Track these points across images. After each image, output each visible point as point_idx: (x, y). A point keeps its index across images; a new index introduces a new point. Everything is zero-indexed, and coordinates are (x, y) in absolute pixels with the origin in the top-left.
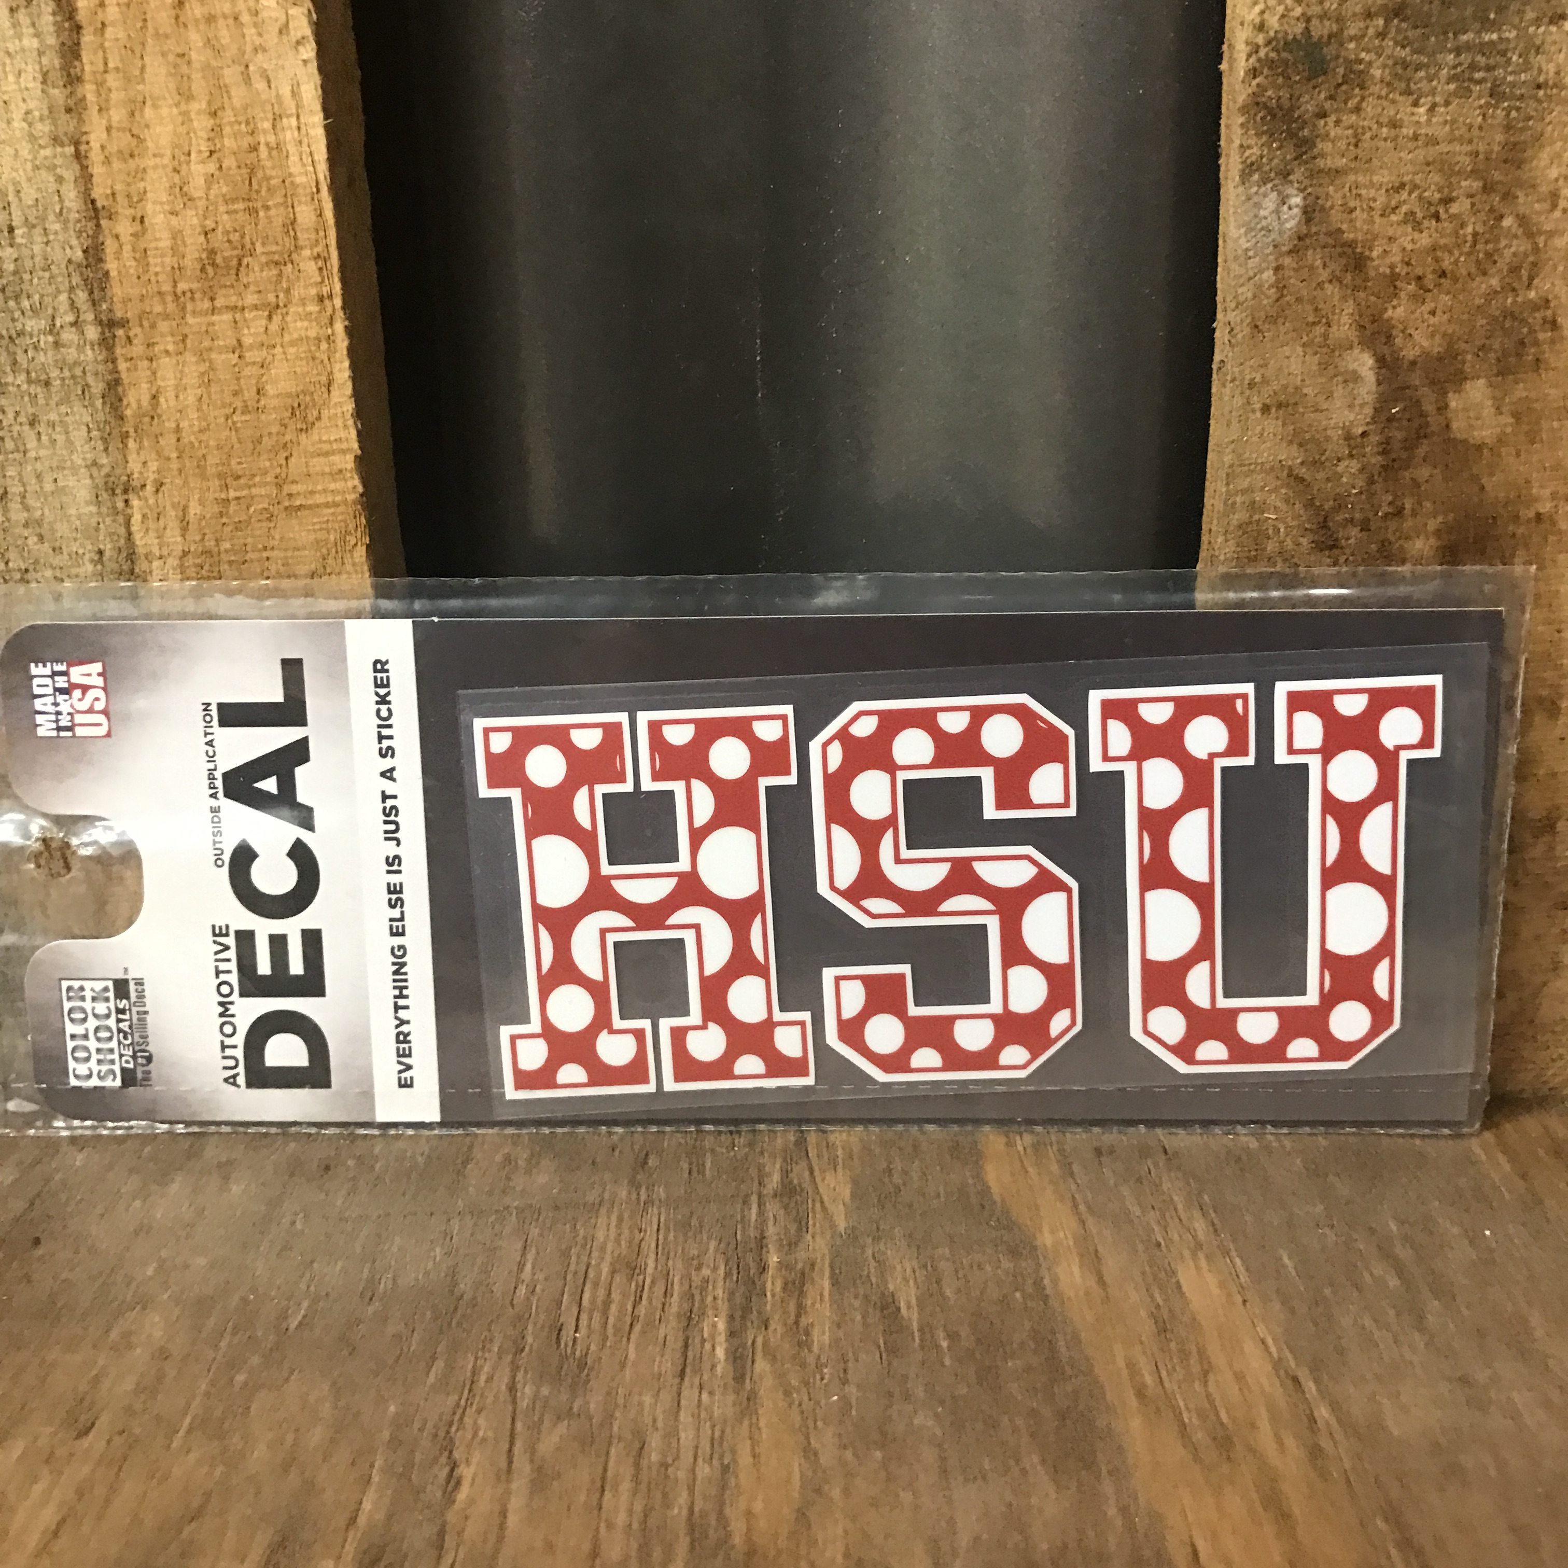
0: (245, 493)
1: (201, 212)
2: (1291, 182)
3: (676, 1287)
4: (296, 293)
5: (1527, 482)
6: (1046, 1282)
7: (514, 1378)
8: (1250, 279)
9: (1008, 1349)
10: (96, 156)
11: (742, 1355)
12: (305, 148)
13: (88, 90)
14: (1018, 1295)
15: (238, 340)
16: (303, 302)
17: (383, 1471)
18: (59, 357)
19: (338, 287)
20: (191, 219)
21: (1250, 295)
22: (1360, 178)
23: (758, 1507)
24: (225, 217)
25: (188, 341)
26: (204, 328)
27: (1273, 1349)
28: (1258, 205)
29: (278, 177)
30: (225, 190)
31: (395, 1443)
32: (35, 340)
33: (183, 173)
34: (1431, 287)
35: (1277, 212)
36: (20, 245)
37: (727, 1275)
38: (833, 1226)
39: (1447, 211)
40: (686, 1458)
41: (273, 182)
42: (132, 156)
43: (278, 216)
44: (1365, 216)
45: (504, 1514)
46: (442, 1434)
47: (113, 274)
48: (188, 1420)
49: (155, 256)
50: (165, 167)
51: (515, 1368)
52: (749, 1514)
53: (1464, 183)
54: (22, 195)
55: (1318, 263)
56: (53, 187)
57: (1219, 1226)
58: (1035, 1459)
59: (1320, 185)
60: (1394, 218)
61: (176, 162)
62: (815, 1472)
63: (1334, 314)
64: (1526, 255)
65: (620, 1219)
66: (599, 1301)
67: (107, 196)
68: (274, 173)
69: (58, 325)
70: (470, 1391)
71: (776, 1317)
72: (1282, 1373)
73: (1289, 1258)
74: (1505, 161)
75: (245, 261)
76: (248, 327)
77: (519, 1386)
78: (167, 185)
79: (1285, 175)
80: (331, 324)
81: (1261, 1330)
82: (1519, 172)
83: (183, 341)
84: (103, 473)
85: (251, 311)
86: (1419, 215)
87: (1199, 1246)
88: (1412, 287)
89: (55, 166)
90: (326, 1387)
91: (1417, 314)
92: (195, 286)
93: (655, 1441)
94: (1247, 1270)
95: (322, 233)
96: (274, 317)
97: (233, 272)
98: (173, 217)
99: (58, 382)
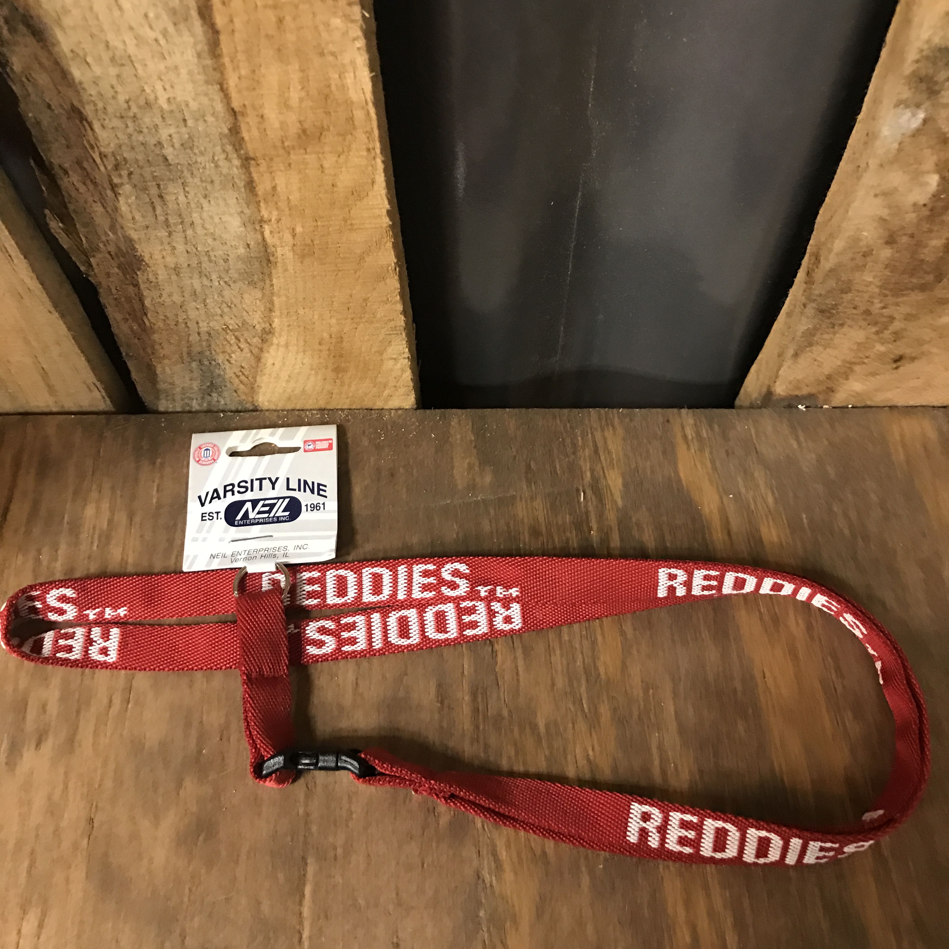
0: (326, 223)
1: (297, 113)
4: (354, 146)
10: (232, 90)
12: (359, 87)
13: (226, 60)
15: (321, 165)
16: (358, 151)
18: (218, 172)
20: (292, 118)
23: (608, 660)
24: (312, 115)
25: (292, 166)
26: (301, 161)
28: (900, 118)
29: (342, 99)
30: (310, 104)
32: (203, 165)
33: (285, 96)
35: (909, 120)
36: (190, 127)
38: (616, 505)
41: (339, 101)
42: (254, 89)
43: (343, 115)
45: (517, 668)
47: (247, 138)
49: (271, 131)
50: (274, 94)
52: (605, 664)
54: (190, 106)
55: (924, 140)
56: (208, 103)
57: (779, 500)
58: (706, 633)
59: (937, 110)
61: (281, 92)
62: (626, 642)
63: (924, 160)
65: (526, 503)
67: (241, 106)
68: (340, 97)
69: (216, 159)
73: (807, 520)
75: (324, 133)
76: (327, 160)
78: (276, 101)
79: (919, 105)
80: (374, 159)
83: (289, 165)
84: (247, 216)
85: (328, 154)
87: (770, 512)
89: (208, 94)
92: (295, 144)
94: (789, 526)
96: (341, 156)
97: (317, 138)
98: (281, 115)
99: (218, 181)
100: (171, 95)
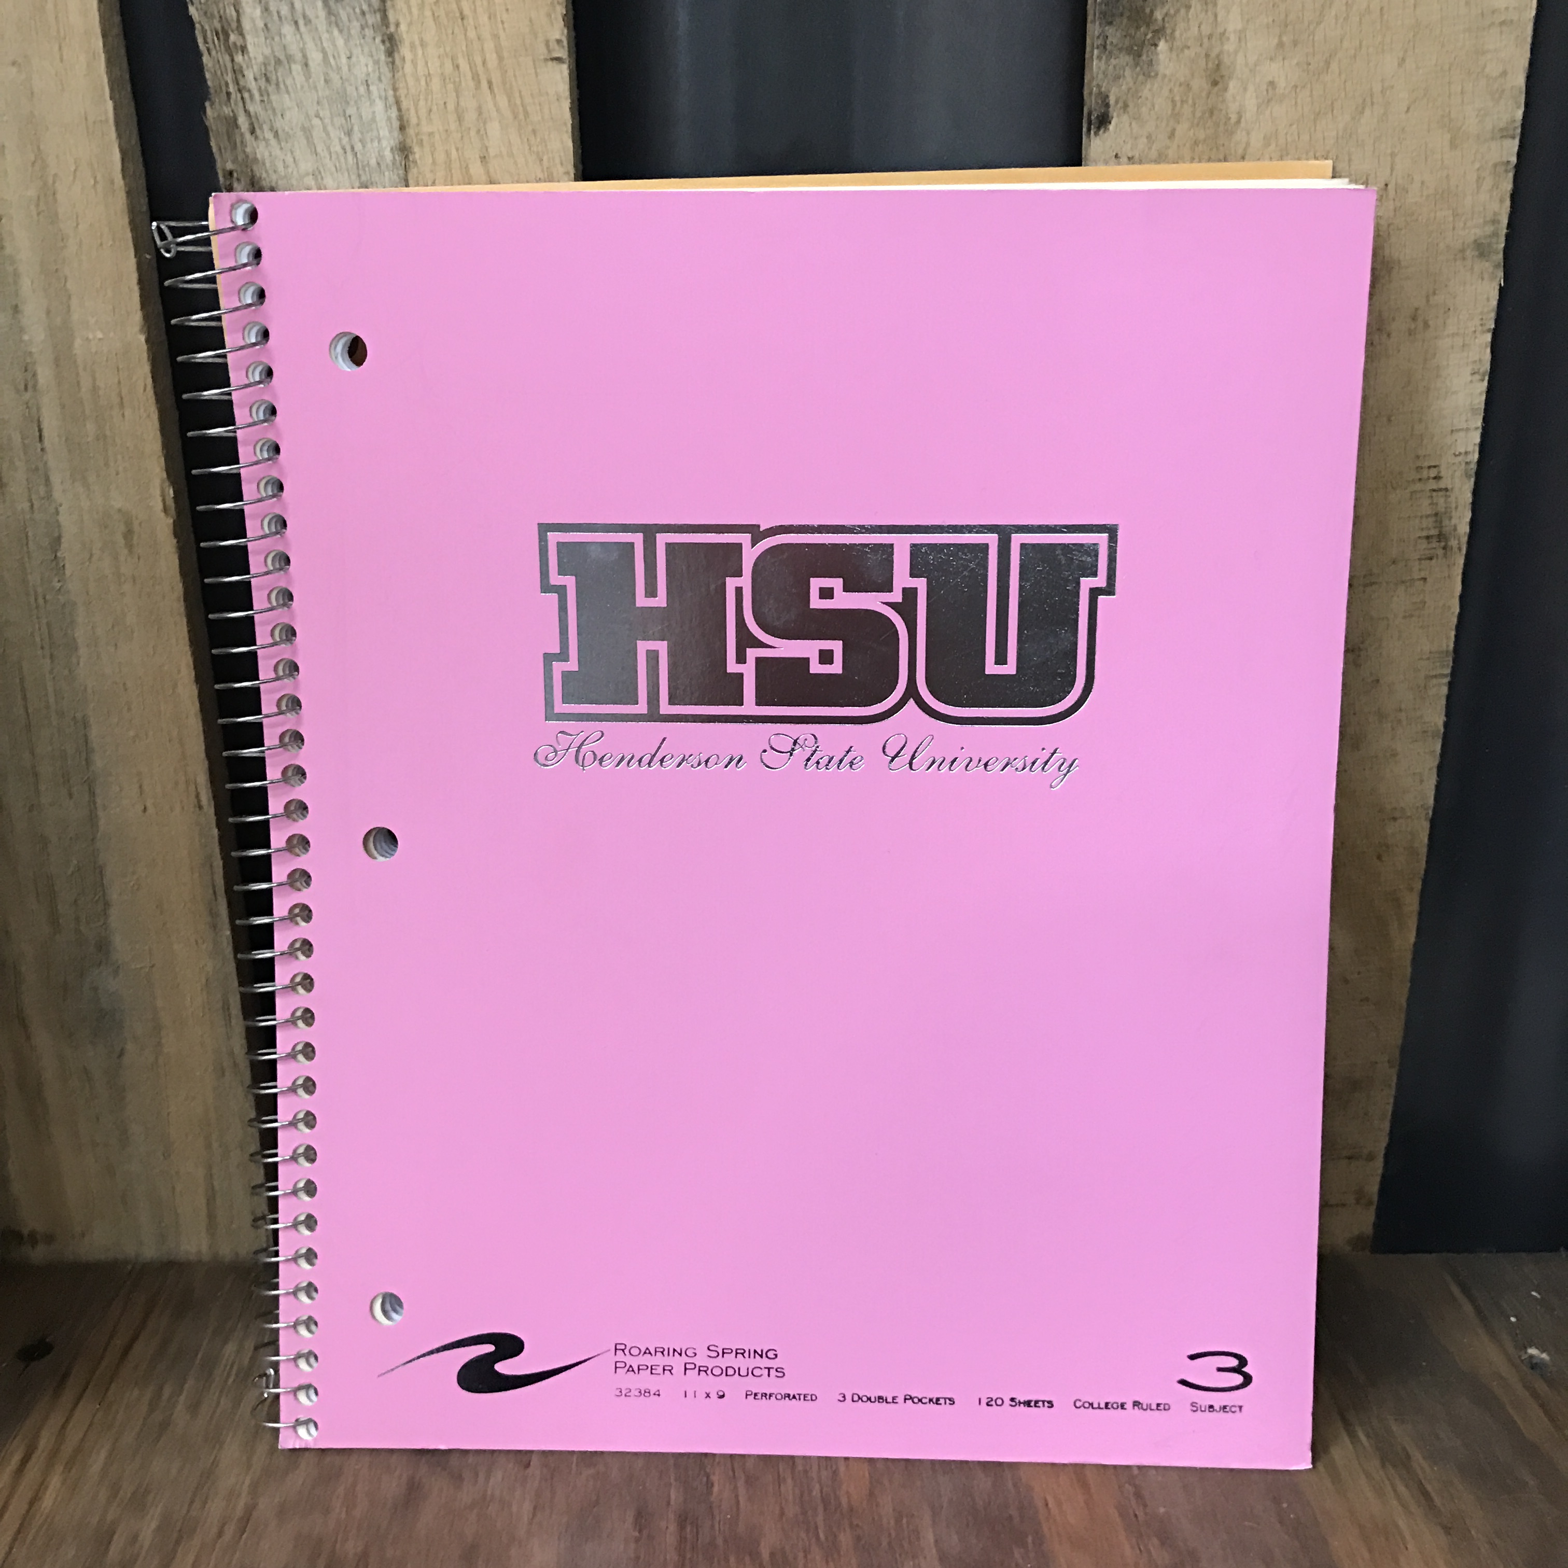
52: (847, 1492)
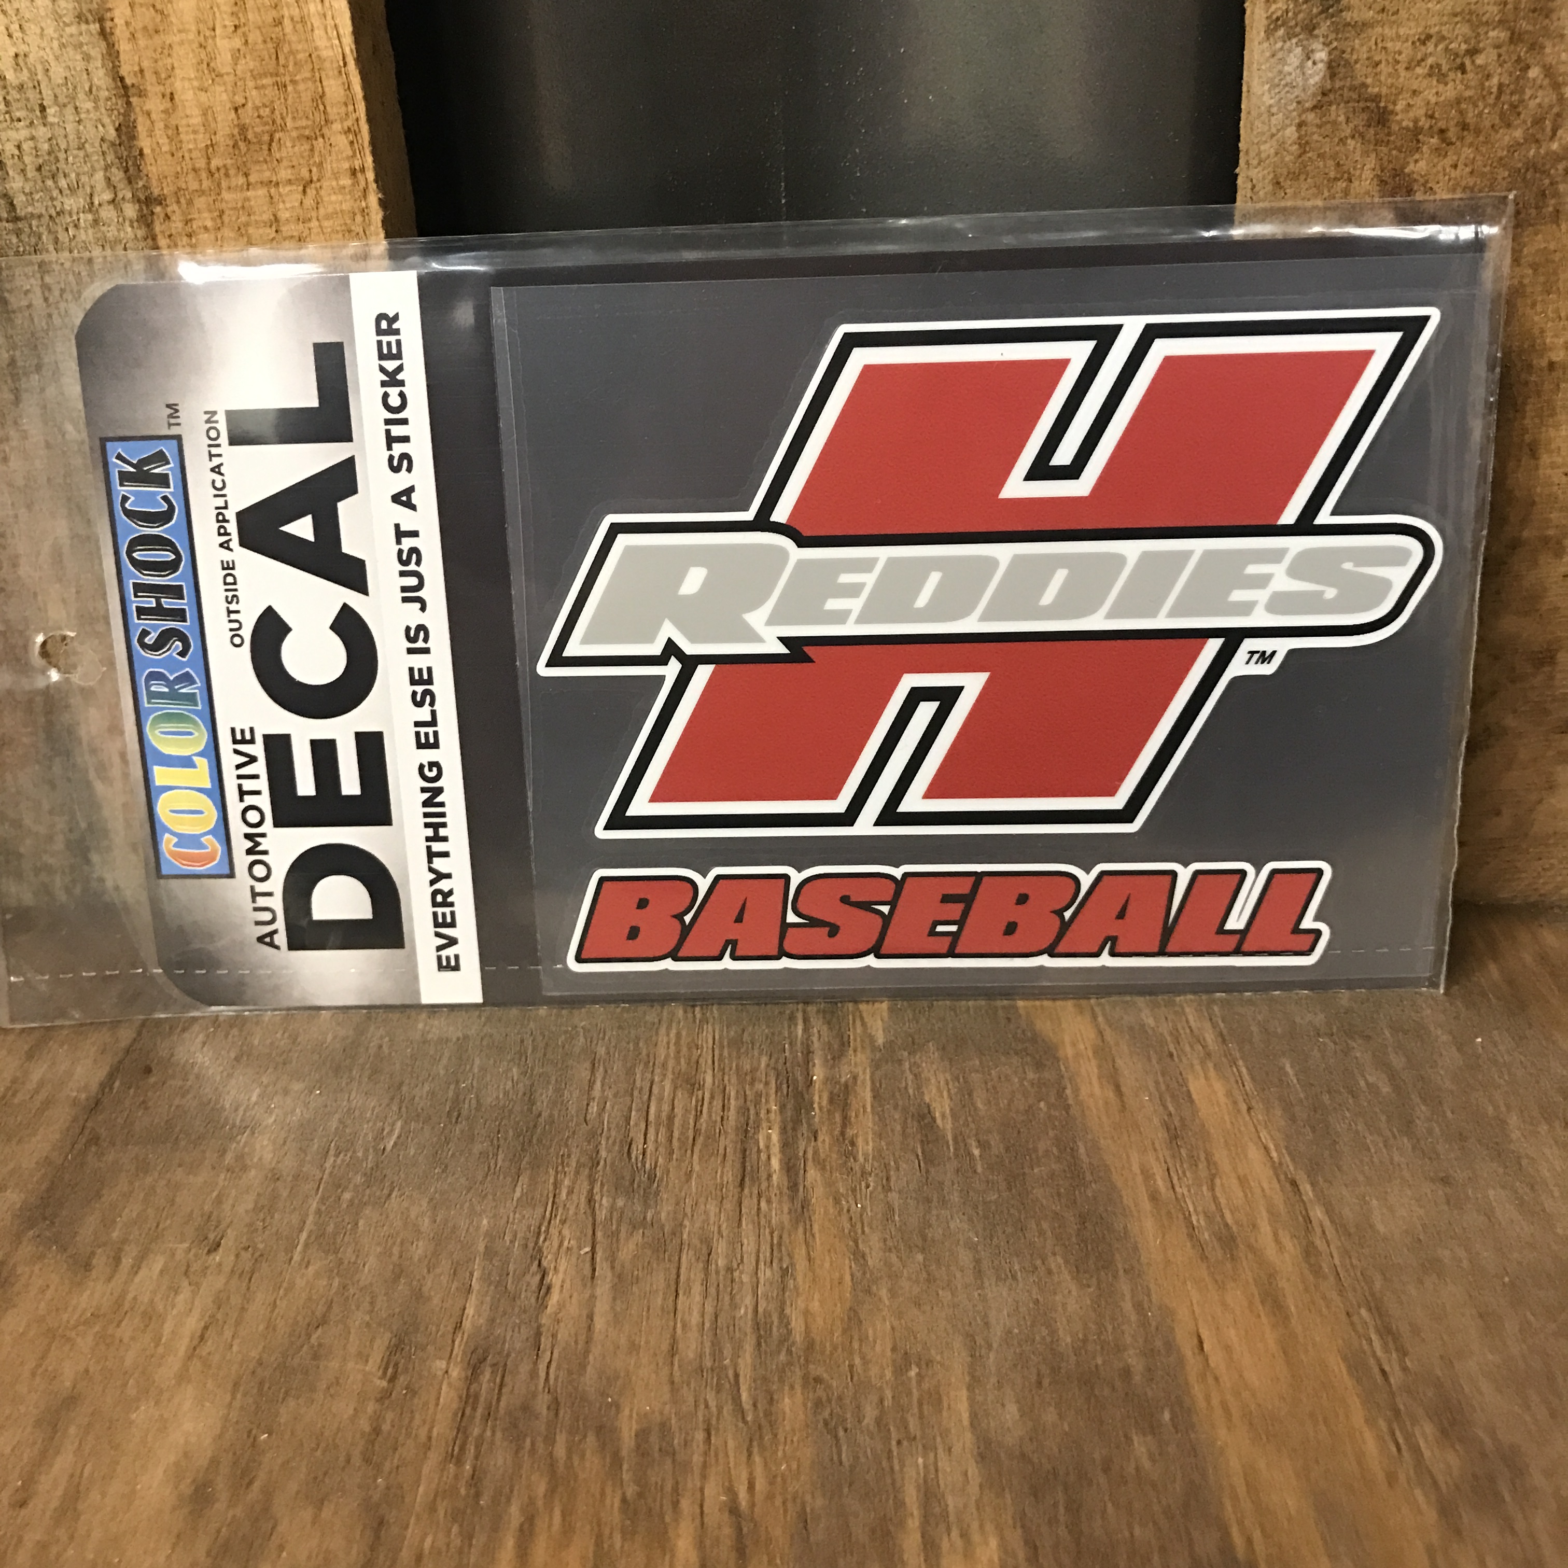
1: (230, 88)
2: (1317, 37)
3: (732, 1102)
4: (327, 166)
5: (1542, 331)
6: (1068, 1092)
7: (592, 1189)
8: (1273, 135)
9: (1034, 1156)
10: (121, 33)
11: (795, 1165)
12: (330, 22)
14: (1042, 1104)
15: (275, 216)
16: (336, 176)
17: (481, 1279)
18: (99, 235)
19: (369, 159)
20: (220, 97)
21: (1272, 151)
22: (1387, 31)
23: (815, 1306)
24: (254, 92)
25: (226, 219)
26: (240, 205)
27: (1274, 1154)
28: (1283, 61)
29: (305, 51)
30: (252, 65)
31: (489, 1253)
32: (75, 217)
33: (209, 49)
34: (1454, 140)
35: (1301, 66)
36: (52, 124)
37: (778, 1089)
38: (872, 1039)
39: (1473, 62)
40: (749, 1262)
41: (301, 56)
42: (157, 32)
43: (306, 90)
44: (1390, 70)
45: (590, 1317)
46: (531, 1245)
47: (147, 151)
48: (304, 1236)
49: (187, 133)
50: (191, 42)
51: (592, 1181)
53: (1492, 34)
54: (51, 73)
55: (1342, 118)
56: (80, 65)
57: (1227, 1038)
58: (1060, 1260)
59: (1346, 39)
60: (1419, 70)
61: (202, 38)
62: (864, 1273)
63: (1355, 169)
64: (1551, 107)
65: (678, 1035)
66: (664, 1115)
67: (135, 74)
68: (300, 47)
69: (96, 203)
70: (553, 1202)
71: (824, 1129)
72: (1282, 1177)
73: (1292, 1067)
74: (1534, 11)
75: (277, 136)
76: (284, 202)
77: (597, 1198)
78: (194, 61)
79: (1310, 29)
80: (365, 197)
81: (1264, 1134)
82: (1547, 21)
83: (221, 216)
85: (284, 186)
86: (1445, 68)
87: (1209, 1055)
88: (1434, 141)
89: (81, 45)
90: (424, 1203)
91: (1439, 168)
92: (229, 162)
93: (721, 1247)
94: (1253, 1079)
95: (351, 108)
96: (308, 190)
97: (265, 147)
98: (203, 93)
99: (100, 260)
100: (23, 48)
